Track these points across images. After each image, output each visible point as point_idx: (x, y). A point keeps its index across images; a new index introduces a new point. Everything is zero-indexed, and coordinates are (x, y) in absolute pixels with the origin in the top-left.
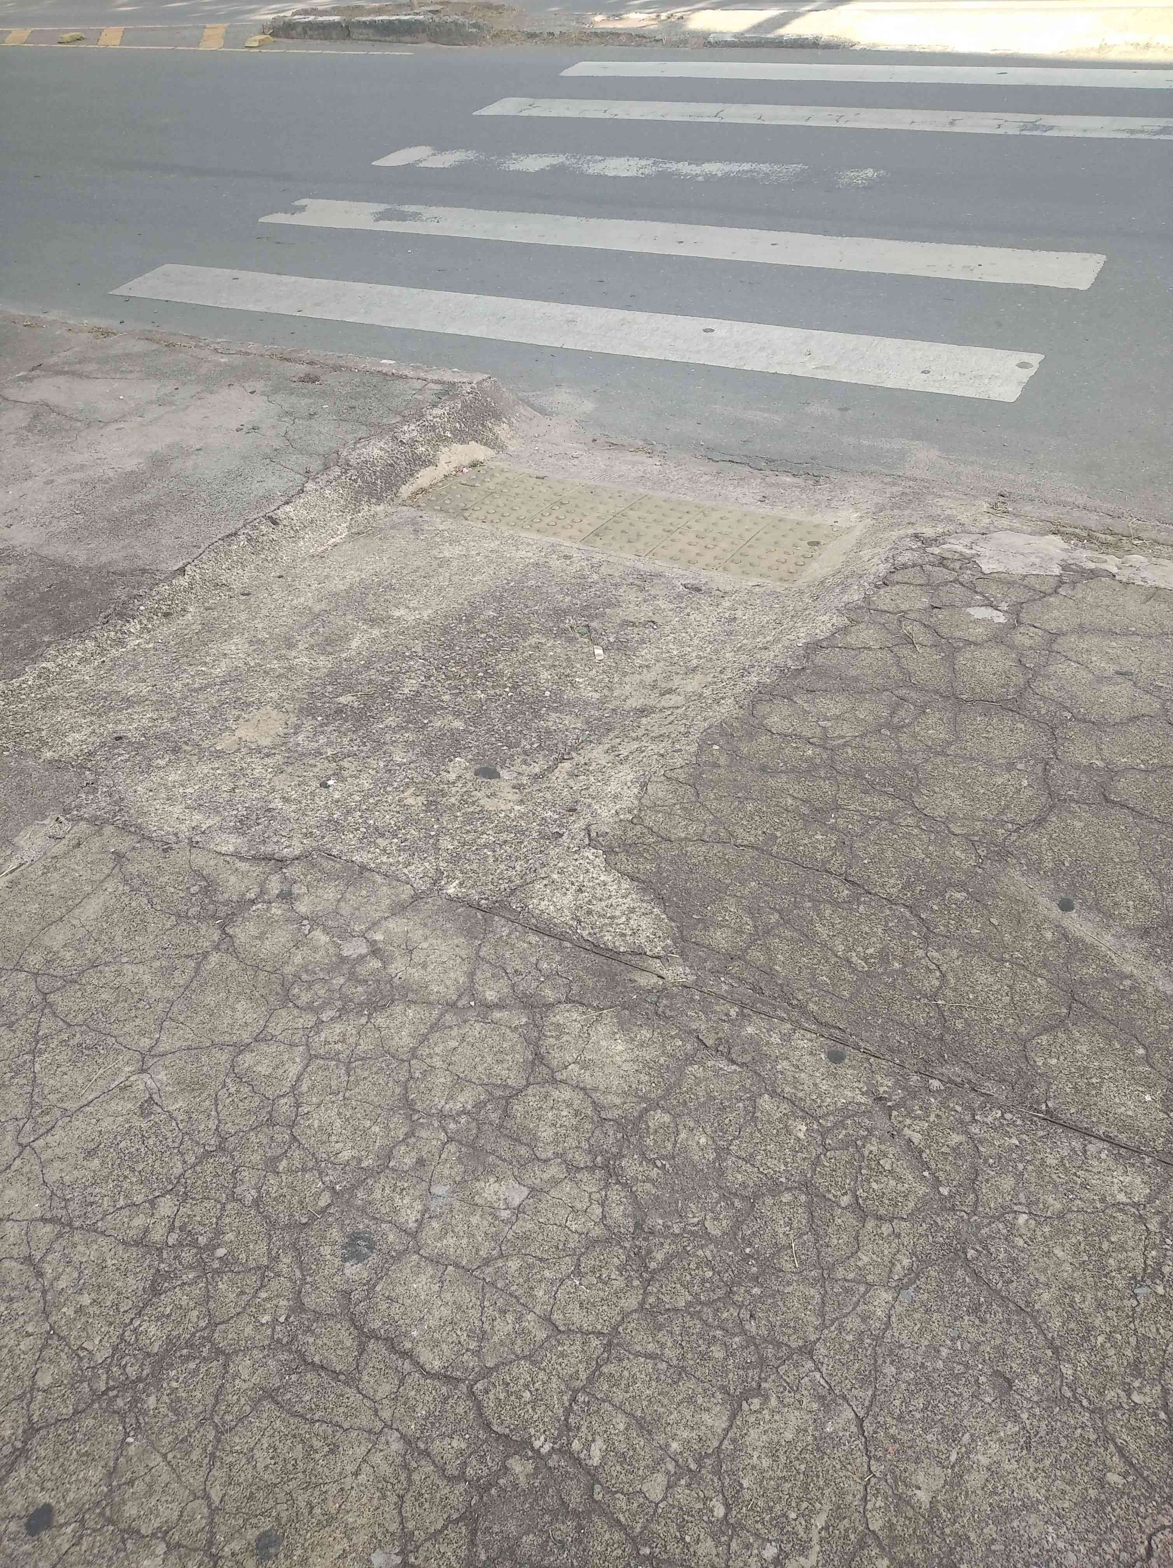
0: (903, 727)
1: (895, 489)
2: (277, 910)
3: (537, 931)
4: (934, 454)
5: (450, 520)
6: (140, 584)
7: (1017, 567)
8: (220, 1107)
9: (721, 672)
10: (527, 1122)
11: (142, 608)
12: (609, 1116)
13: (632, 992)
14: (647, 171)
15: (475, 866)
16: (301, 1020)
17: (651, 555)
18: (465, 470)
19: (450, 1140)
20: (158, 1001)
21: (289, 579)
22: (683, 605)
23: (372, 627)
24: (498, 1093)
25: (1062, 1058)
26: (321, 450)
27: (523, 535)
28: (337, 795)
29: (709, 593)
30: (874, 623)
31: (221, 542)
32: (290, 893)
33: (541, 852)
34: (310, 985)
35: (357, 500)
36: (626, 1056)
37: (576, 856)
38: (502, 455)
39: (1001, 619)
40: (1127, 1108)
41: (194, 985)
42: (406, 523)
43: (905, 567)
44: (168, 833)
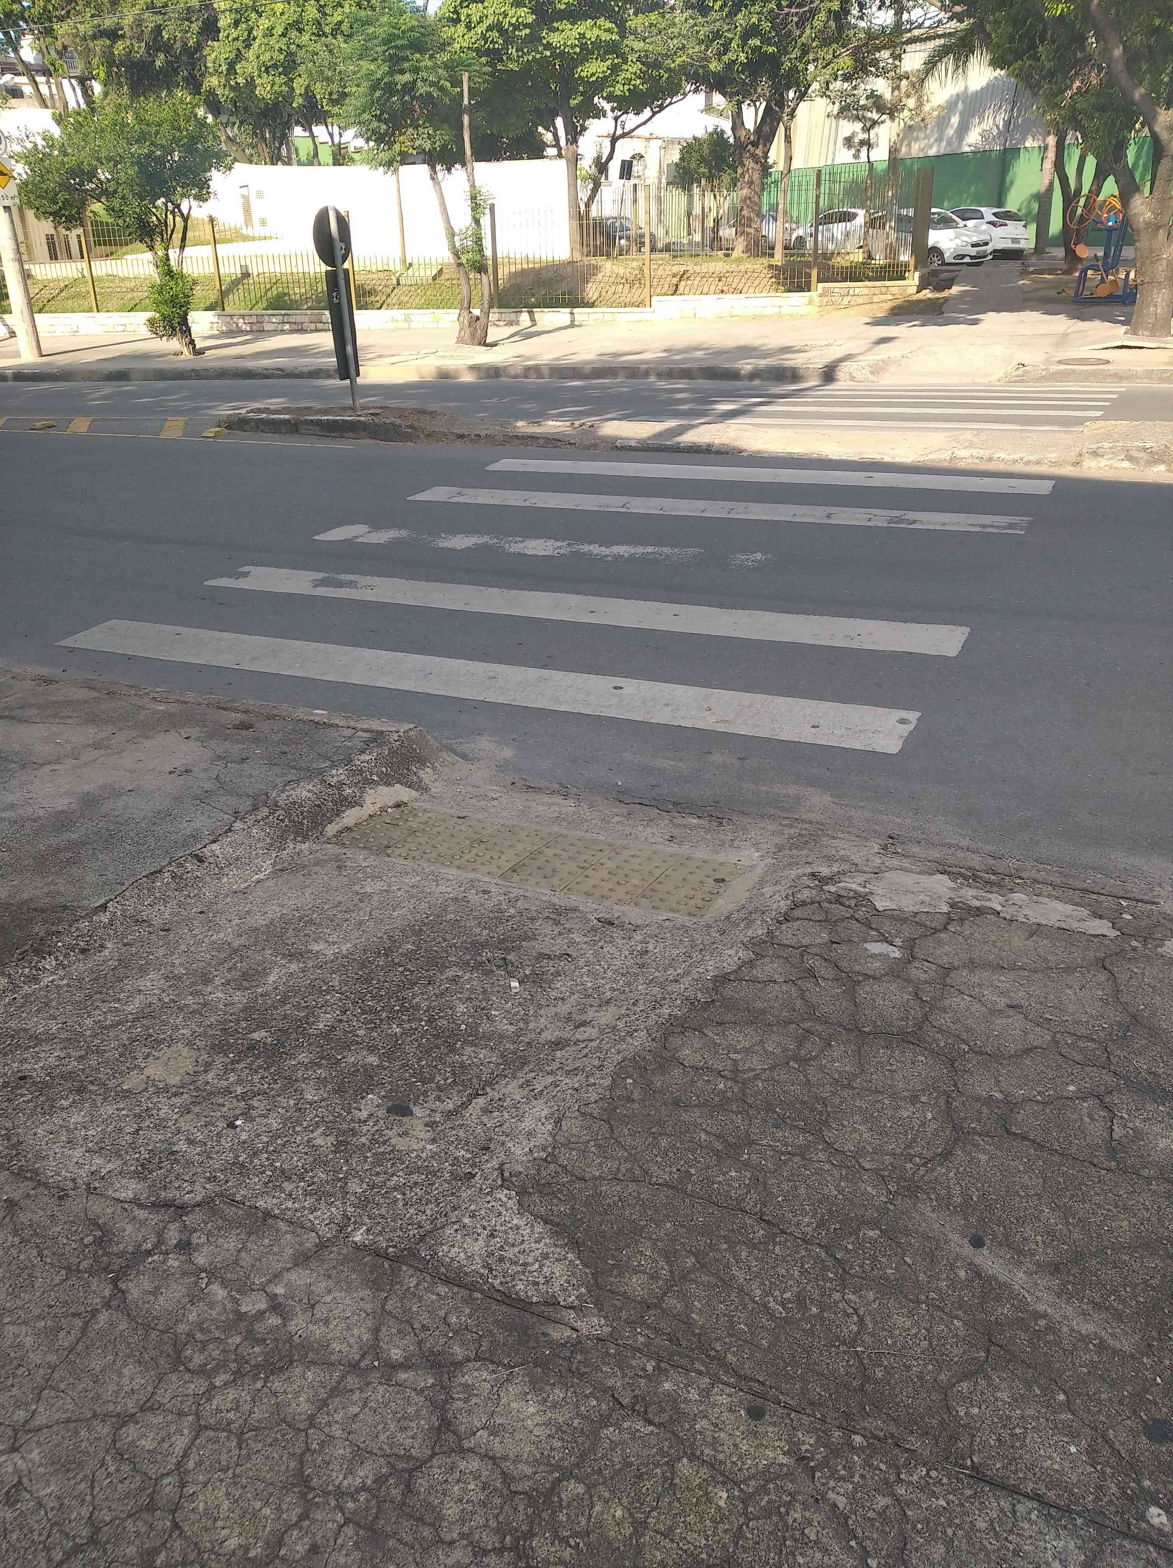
0: (809, 1059)
1: (792, 831)
2: (173, 1262)
3: (447, 1281)
4: (827, 799)
5: (374, 857)
6: (60, 921)
7: (909, 905)
8: (97, 1489)
9: (634, 1004)
10: (431, 1498)
11: (60, 944)
12: (520, 1489)
13: (545, 1347)
14: (562, 552)
15: (383, 1211)
16: (193, 1386)
17: (565, 891)
18: (390, 810)
19: (347, 1521)
20: (38, 1366)
21: (211, 915)
22: (596, 938)
23: (290, 962)
24: (401, 1465)
25: (983, 1407)
26: (251, 791)
27: (443, 871)
28: (244, 1136)
29: (621, 926)
30: (779, 957)
31: (145, 879)
32: (189, 1243)
33: (453, 1194)
34: (204, 1345)
35: (283, 838)
36: (538, 1419)
37: (489, 1198)
38: (425, 797)
39: (897, 954)
40: (1053, 1462)
41: (80, 1347)
42: (330, 860)
43: (804, 903)
44: (65, 1179)
